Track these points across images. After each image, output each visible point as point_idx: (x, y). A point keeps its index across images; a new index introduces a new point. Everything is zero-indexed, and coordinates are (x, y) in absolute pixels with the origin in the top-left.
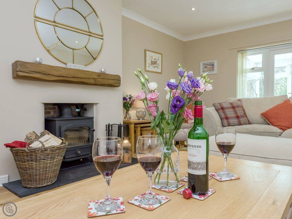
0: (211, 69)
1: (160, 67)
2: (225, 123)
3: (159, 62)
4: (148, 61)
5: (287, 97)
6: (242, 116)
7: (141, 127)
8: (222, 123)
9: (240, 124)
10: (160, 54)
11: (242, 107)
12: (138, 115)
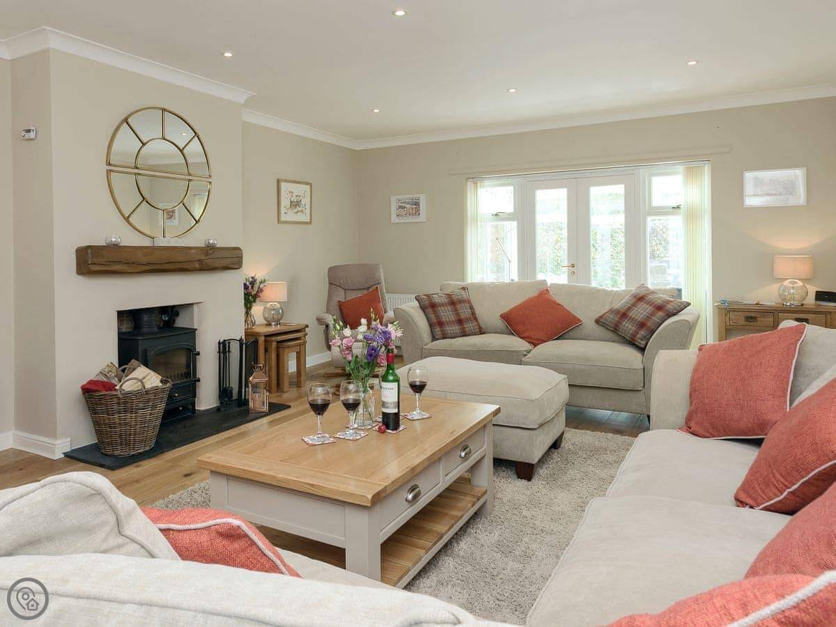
0: (414, 212)
1: (308, 211)
2: (437, 333)
3: (306, 201)
4: (285, 202)
5: (547, 284)
6: (468, 320)
7: (278, 342)
8: (432, 333)
9: (464, 334)
10: (307, 183)
11: (469, 302)
12: (267, 316)
